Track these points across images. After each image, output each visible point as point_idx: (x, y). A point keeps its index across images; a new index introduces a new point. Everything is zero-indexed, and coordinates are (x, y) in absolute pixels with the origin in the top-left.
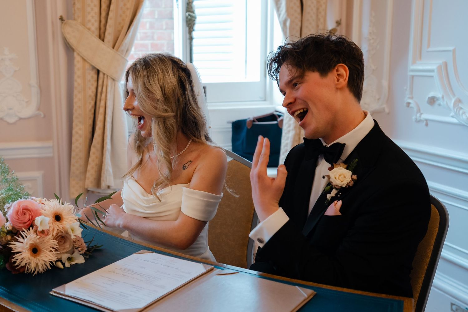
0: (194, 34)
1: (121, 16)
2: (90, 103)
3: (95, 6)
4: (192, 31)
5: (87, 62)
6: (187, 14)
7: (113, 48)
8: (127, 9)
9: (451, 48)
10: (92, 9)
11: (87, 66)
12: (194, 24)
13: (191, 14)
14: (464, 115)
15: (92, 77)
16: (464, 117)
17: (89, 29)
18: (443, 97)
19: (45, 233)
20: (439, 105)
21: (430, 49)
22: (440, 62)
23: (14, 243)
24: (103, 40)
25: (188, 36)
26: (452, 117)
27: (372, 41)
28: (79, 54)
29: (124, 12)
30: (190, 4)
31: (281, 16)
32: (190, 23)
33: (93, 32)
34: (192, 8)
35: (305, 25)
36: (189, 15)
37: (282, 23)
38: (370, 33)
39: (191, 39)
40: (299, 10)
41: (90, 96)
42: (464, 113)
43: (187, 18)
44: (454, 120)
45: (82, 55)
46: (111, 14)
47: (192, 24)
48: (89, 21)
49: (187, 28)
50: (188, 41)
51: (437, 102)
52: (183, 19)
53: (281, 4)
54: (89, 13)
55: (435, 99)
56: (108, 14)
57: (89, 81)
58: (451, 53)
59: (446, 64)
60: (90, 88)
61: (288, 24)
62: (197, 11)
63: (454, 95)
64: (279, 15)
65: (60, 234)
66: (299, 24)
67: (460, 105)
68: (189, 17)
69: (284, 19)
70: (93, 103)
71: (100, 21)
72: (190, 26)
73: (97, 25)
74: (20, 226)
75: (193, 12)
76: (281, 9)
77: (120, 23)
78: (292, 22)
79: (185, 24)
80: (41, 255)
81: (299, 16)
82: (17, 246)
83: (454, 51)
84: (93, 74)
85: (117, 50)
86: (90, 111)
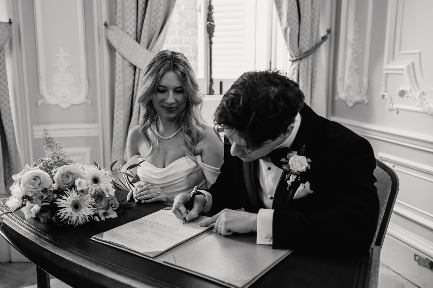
0: (213, 39)
1: (153, 23)
2: (128, 93)
3: (133, 14)
4: (212, 37)
5: (126, 60)
6: (208, 23)
7: (147, 48)
8: (159, 17)
9: (418, 51)
10: (130, 17)
11: (126, 63)
12: (213, 31)
13: (211, 23)
14: (427, 104)
15: (130, 72)
16: (427, 106)
17: (128, 33)
18: (411, 91)
19: (84, 192)
20: (408, 97)
21: (401, 52)
22: (409, 62)
23: (59, 200)
24: (139, 42)
25: (208, 41)
26: (418, 106)
27: (355, 46)
28: (119, 53)
29: (156, 20)
30: (211, 15)
31: (283, 25)
32: (210, 30)
33: (131, 36)
34: (212, 18)
35: (301, 32)
36: (210, 24)
37: (284, 31)
38: (354, 40)
39: (211, 43)
40: (297, 20)
41: (128, 87)
42: (427, 103)
43: (208, 26)
44: (419, 109)
45: (122, 54)
46: (146, 21)
47: (212, 31)
48: (128, 27)
49: (208, 35)
50: (209, 45)
51: (406, 95)
52: (205, 27)
53: (283, 15)
54: (128, 20)
55: (404, 92)
56: (143, 22)
57: (128, 75)
58: (418, 55)
59: (413, 64)
60: (128, 81)
61: (288, 31)
62: (216, 21)
63: (419, 89)
64: (281, 24)
65: (97, 193)
66: (297, 31)
67: (424, 97)
68: (210, 26)
69: (285, 27)
70: (131, 93)
71: (137, 27)
72: (210, 32)
73: (134, 30)
74: (64, 187)
75: (213, 22)
76: (282, 19)
77: (153, 29)
78: (291, 30)
79: (206, 31)
80: (81, 211)
81: (297, 26)
82: (61, 203)
83: (420, 53)
84: (131, 70)
85: (150, 51)
86: (128, 99)
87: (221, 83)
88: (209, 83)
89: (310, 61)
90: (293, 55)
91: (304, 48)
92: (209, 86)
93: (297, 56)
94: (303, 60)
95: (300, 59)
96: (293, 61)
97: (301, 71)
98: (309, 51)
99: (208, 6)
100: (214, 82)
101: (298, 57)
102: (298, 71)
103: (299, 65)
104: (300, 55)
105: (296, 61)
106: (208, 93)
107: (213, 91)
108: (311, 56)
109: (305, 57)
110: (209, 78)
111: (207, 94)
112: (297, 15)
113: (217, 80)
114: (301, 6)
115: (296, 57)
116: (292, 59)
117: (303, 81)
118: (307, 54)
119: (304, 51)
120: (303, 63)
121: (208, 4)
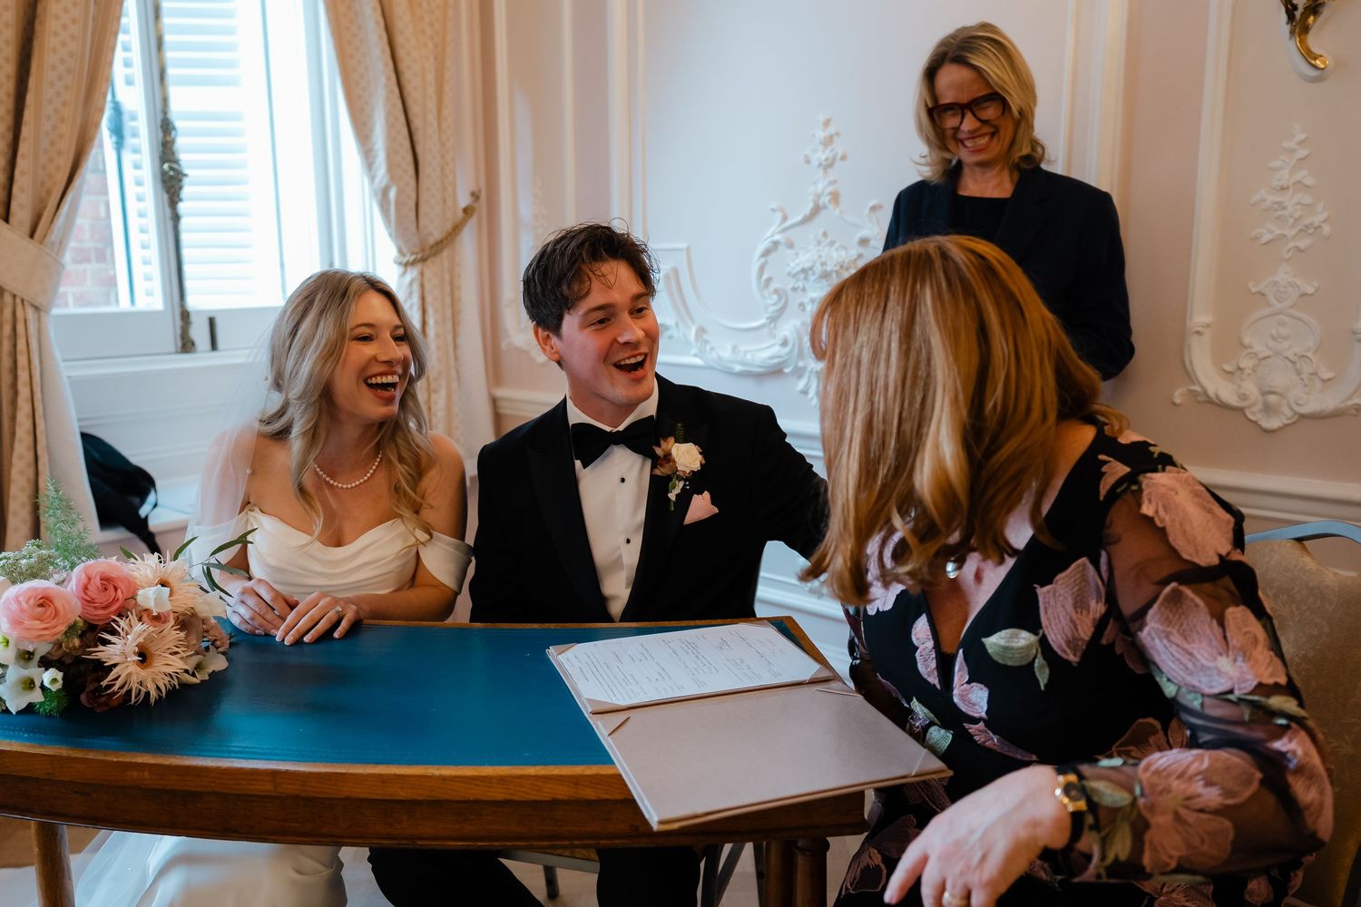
0: (182, 207)
1: (44, 167)
4: (177, 203)
6: (164, 165)
9: (684, 245)
12: (181, 188)
13: (175, 166)
14: (712, 352)
16: (714, 355)
18: (677, 325)
20: (671, 337)
22: (667, 267)
25: (168, 211)
26: (695, 355)
30: (169, 145)
31: (377, 180)
32: (171, 183)
34: (173, 153)
35: (423, 198)
36: (171, 168)
37: (379, 193)
38: (536, 216)
39: (176, 218)
40: (411, 172)
42: (712, 349)
43: (163, 173)
44: (698, 361)
47: (177, 187)
49: (166, 197)
50: (170, 224)
52: (155, 177)
53: (375, 157)
58: (684, 253)
59: (676, 272)
61: (392, 194)
62: (185, 158)
63: (693, 321)
64: (372, 179)
66: (413, 195)
67: (705, 337)
68: (172, 173)
69: (383, 184)
72: (172, 191)
75: (177, 162)
76: (375, 167)
77: (43, 184)
78: (400, 193)
79: (160, 186)
81: (412, 182)
83: (688, 250)
87: (212, 322)
88: (179, 323)
89: (446, 264)
90: (405, 250)
91: (431, 234)
92: (179, 331)
93: (417, 253)
94: (429, 261)
95: (424, 260)
96: (406, 265)
97: (428, 287)
98: (442, 241)
99: (159, 123)
100: (193, 318)
101: (419, 256)
102: (422, 286)
103: (422, 274)
104: (423, 250)
105: (413, 263)
106: (179, 350)
107: (193, 344)
108: (445, 253)
109: (435, 254)
110: (178, 311)
111: (177, 352)
112: (409, 158)
113: (200, 312)
114: (419, 137)
115: (412, 254)
116: (405, 260)
117: (436, 311)
118: (439, 246)
119: (431, 240)
120: (431, 268)
121: (160, 117)
